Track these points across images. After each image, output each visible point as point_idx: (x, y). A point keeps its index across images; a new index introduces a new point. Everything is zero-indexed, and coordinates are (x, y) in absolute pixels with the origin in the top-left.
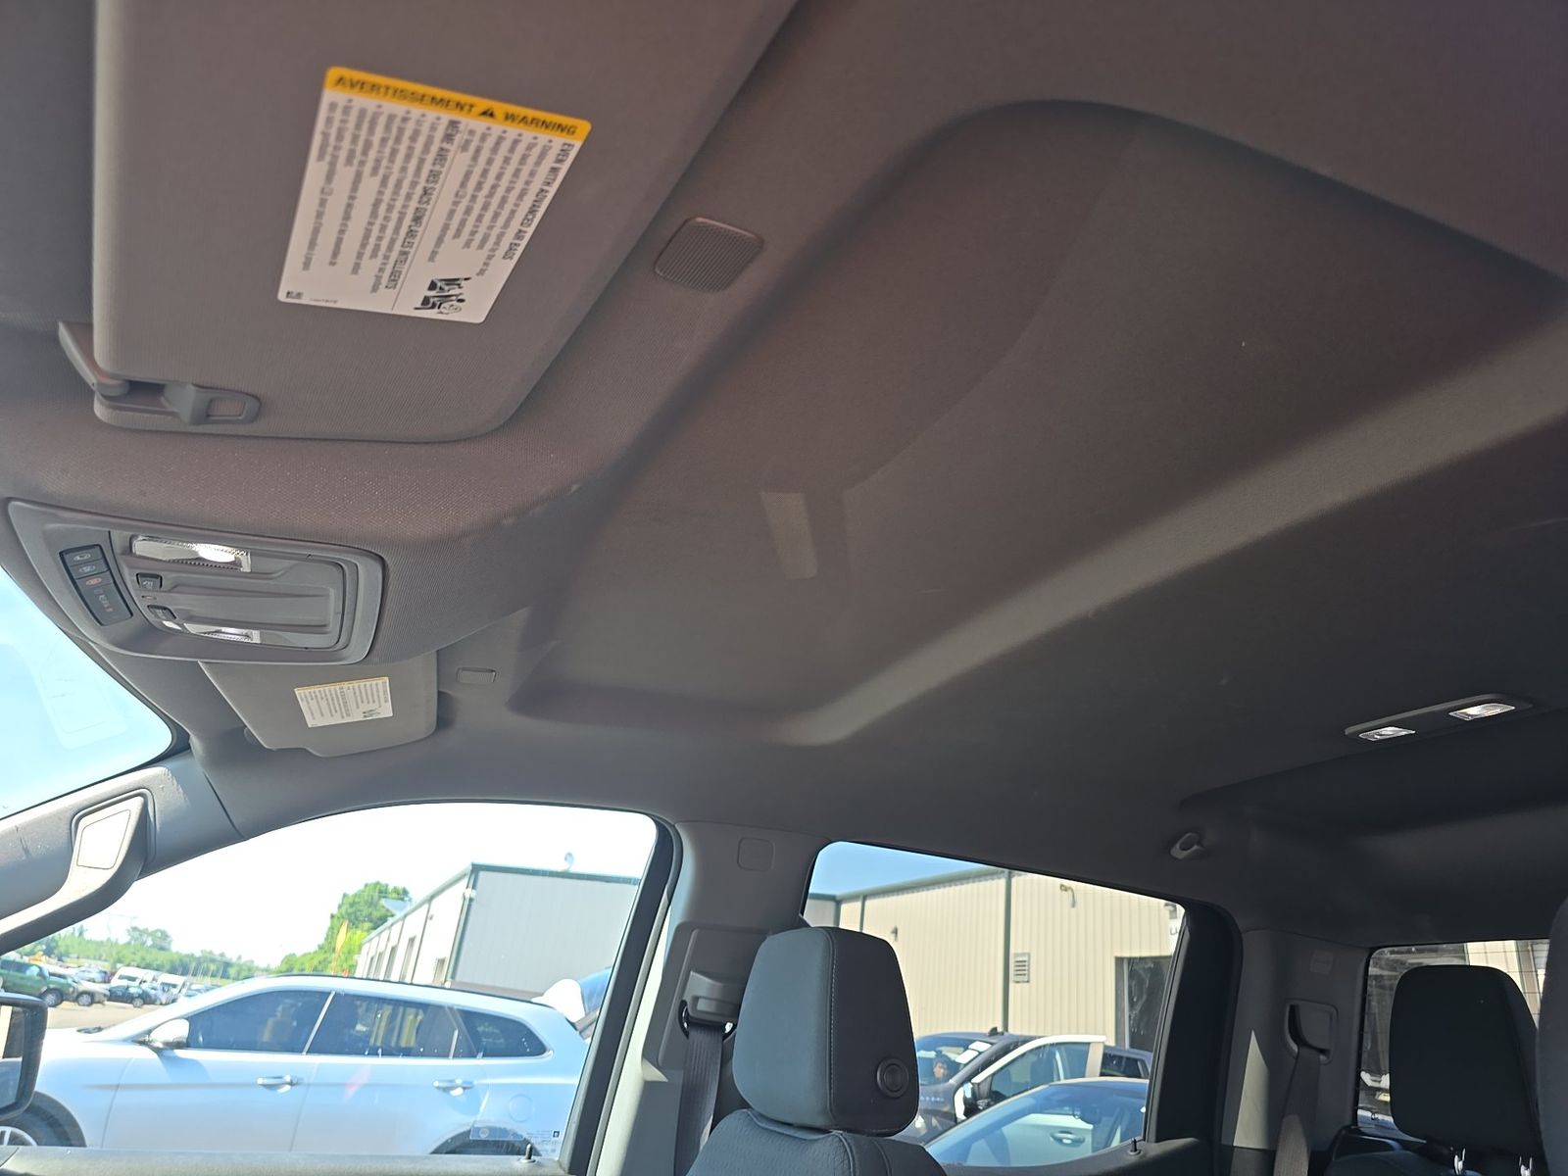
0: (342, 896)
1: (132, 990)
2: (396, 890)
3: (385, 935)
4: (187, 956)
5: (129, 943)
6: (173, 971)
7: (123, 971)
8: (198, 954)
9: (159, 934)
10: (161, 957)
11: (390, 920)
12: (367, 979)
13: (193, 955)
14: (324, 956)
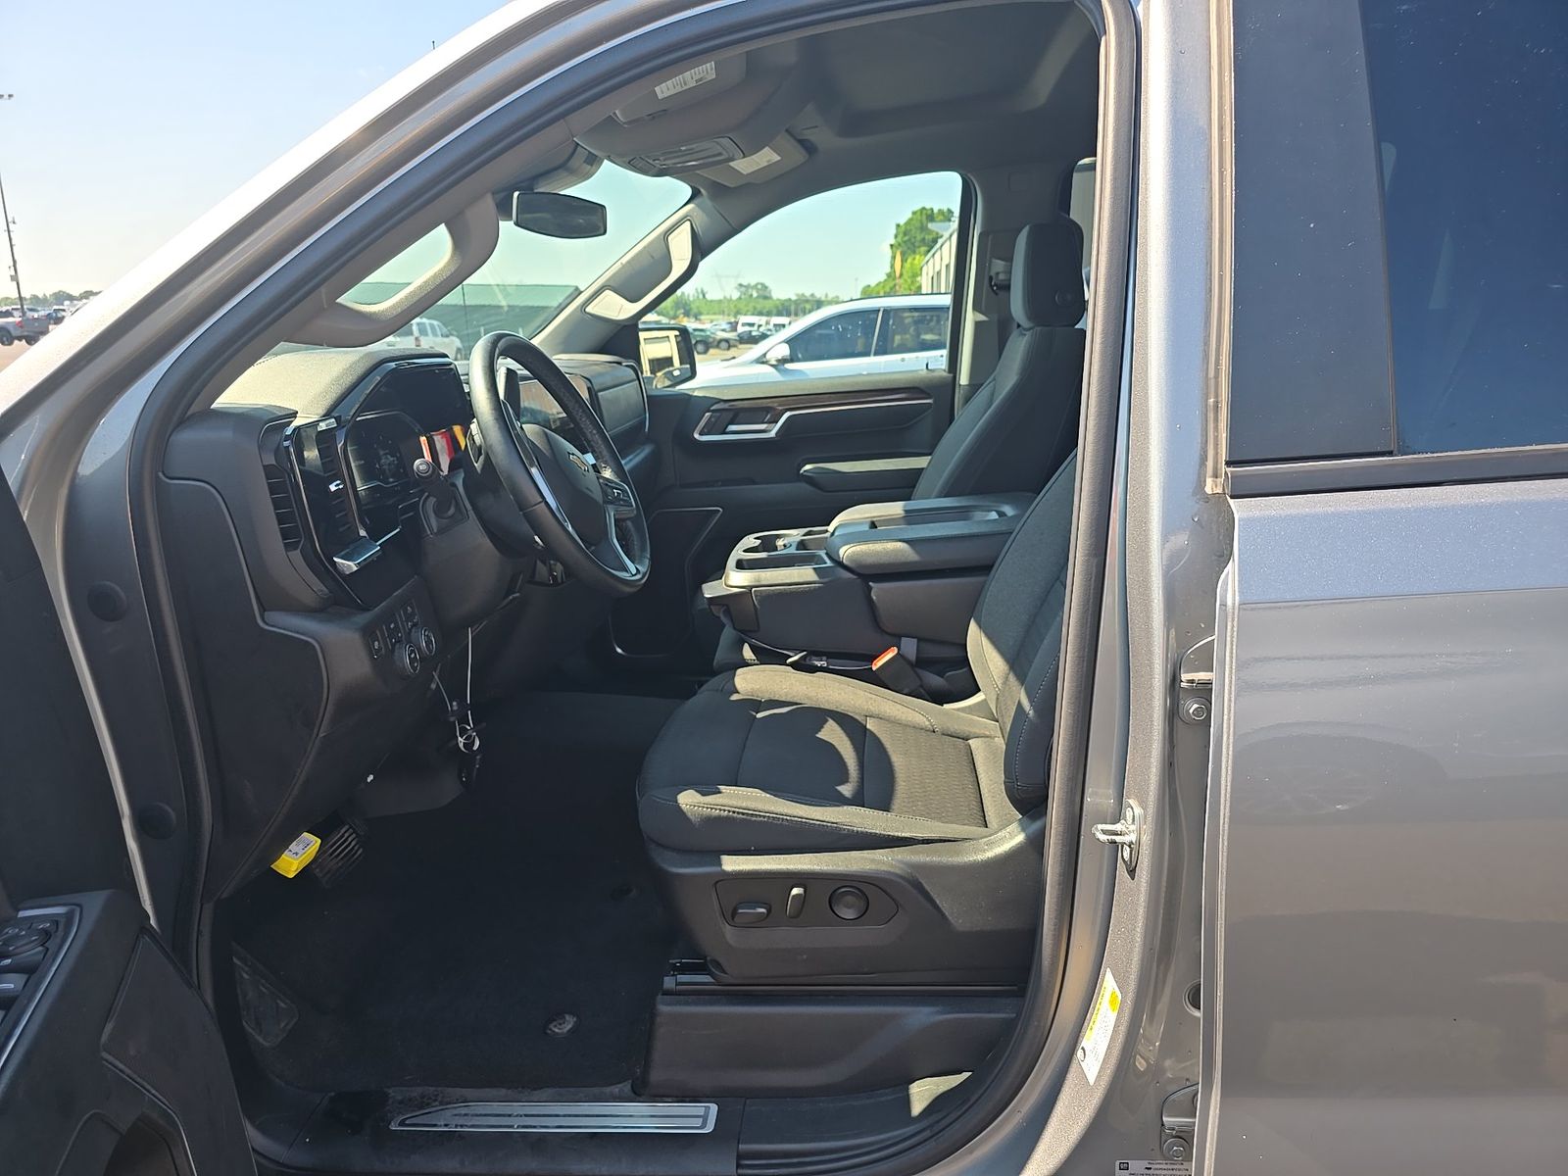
0: (894, 227)
1: (754, 334)
2: (941, 211)
3: (937, 256)
4: (786, 300)
5: (740, 298)
6: (779, 314)
7: (743, 319)
8: (794, 298)
9: (759, 287)
10: (768, 305)
11: (940, 241)
12: (932, 294)
13: (790, 300)
14: (894, 283)
